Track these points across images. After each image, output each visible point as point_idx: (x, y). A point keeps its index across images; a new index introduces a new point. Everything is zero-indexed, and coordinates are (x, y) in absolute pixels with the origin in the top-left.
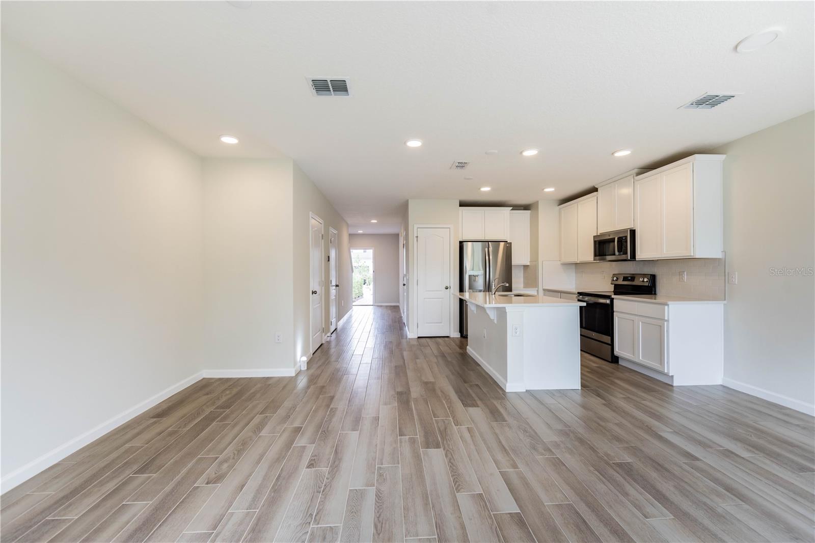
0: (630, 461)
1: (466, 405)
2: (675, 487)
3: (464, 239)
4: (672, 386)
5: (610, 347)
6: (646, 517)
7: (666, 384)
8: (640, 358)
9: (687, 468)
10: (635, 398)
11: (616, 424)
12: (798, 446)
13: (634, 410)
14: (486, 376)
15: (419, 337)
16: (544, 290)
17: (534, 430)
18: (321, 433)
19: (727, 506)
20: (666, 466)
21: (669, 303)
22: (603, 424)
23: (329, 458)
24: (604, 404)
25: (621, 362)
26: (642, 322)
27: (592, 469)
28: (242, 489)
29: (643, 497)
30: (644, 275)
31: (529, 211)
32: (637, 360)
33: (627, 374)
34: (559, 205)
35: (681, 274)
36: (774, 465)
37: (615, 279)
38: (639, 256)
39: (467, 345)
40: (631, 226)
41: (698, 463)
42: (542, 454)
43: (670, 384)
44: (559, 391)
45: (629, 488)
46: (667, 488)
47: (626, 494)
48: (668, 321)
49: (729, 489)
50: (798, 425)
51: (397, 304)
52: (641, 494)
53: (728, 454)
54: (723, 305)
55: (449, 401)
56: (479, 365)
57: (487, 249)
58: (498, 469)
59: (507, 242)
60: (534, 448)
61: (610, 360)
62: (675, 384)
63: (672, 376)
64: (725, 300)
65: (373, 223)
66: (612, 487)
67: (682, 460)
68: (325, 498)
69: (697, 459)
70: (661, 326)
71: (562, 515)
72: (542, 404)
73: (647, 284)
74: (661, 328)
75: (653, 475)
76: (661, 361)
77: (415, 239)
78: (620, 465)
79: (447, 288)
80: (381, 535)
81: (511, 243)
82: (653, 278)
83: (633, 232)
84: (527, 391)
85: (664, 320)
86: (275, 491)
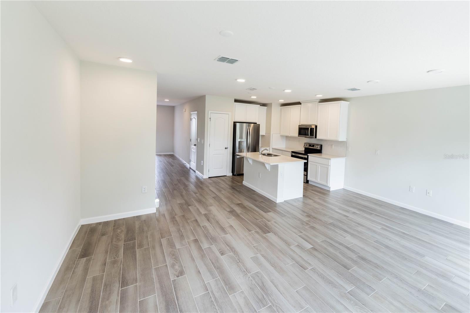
0: (332, 222)
1: (265, 212)
2: (347, 227)
3: (236, 120)
4: (330, 191)
5: (306, 176)
6: (345, 238)
7: (328, 190)
8: (319, 181)
9: (347, 220)
10: (322, 198)
11: (321, 209)
12: (368, 207)
13: (323, 203)
14: (262, 196)
15: (209, 178)
16: (273, 148)
17: (298, 217)
18: (211, 240)
19: (360, 229)
20: (342, 221)
21: (331, 159)
22: (318, 210)
23: (228, 249)
24: (314, 202)
25: (309, 183)
26: (320, 166)
27: (324, 227)
28: (200, 273)
29: (341, 232)
30: (318, 145)
31: (266, 107)
32: (316, 181)
33: (314, 188)
34: (281, 106)
35: (332, 145)
36: (365, 214)
37: (306, 145)
38: (318, 137)
39: (243, 181)
40: (316, 124)
41: (349, 218)
42: (307, 226)
43: (329, 190)
44: (296, 199)
45: (336, 230)
46: (345, 227)
47: (337, 233)
48: (330, 166)
49: (359, 224)
50: (366, 200)
51: (172, 153)
52: (340, 231)
53: (354, 213)
54: (345, 159)
55: (258, 212)
56: (255, 191)
57: (248, 127)
58: (297, 235)
59: (256, 123)
60: (303, 224)
61: (306, 182)
62: (331, 190)
63: (330, 187)
64: (346, 157)
65: (166, 101)
66: (332, 232)
67: (345, 218)
68: (243, 264)
69: (348, 217)
70: (327, 168)
71: (325, 244)
72: (294, 206)
73: (319, 149)
74: (328, 168)
75: (340, 225)
76: (327, 182)
77: (209, 119)
78: (331, 224)
79: (226, 148)
80: (277, 268)
81: (259, 124)
82: (321, 146)
83: (316, 127)
84: (285, 201)
85: (329, 165)
86: (218, 268)
